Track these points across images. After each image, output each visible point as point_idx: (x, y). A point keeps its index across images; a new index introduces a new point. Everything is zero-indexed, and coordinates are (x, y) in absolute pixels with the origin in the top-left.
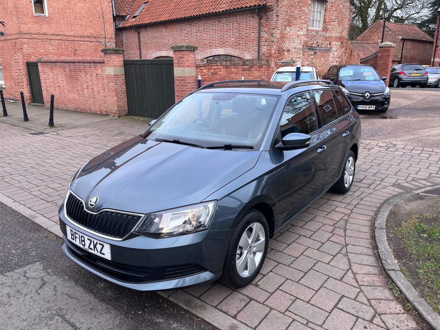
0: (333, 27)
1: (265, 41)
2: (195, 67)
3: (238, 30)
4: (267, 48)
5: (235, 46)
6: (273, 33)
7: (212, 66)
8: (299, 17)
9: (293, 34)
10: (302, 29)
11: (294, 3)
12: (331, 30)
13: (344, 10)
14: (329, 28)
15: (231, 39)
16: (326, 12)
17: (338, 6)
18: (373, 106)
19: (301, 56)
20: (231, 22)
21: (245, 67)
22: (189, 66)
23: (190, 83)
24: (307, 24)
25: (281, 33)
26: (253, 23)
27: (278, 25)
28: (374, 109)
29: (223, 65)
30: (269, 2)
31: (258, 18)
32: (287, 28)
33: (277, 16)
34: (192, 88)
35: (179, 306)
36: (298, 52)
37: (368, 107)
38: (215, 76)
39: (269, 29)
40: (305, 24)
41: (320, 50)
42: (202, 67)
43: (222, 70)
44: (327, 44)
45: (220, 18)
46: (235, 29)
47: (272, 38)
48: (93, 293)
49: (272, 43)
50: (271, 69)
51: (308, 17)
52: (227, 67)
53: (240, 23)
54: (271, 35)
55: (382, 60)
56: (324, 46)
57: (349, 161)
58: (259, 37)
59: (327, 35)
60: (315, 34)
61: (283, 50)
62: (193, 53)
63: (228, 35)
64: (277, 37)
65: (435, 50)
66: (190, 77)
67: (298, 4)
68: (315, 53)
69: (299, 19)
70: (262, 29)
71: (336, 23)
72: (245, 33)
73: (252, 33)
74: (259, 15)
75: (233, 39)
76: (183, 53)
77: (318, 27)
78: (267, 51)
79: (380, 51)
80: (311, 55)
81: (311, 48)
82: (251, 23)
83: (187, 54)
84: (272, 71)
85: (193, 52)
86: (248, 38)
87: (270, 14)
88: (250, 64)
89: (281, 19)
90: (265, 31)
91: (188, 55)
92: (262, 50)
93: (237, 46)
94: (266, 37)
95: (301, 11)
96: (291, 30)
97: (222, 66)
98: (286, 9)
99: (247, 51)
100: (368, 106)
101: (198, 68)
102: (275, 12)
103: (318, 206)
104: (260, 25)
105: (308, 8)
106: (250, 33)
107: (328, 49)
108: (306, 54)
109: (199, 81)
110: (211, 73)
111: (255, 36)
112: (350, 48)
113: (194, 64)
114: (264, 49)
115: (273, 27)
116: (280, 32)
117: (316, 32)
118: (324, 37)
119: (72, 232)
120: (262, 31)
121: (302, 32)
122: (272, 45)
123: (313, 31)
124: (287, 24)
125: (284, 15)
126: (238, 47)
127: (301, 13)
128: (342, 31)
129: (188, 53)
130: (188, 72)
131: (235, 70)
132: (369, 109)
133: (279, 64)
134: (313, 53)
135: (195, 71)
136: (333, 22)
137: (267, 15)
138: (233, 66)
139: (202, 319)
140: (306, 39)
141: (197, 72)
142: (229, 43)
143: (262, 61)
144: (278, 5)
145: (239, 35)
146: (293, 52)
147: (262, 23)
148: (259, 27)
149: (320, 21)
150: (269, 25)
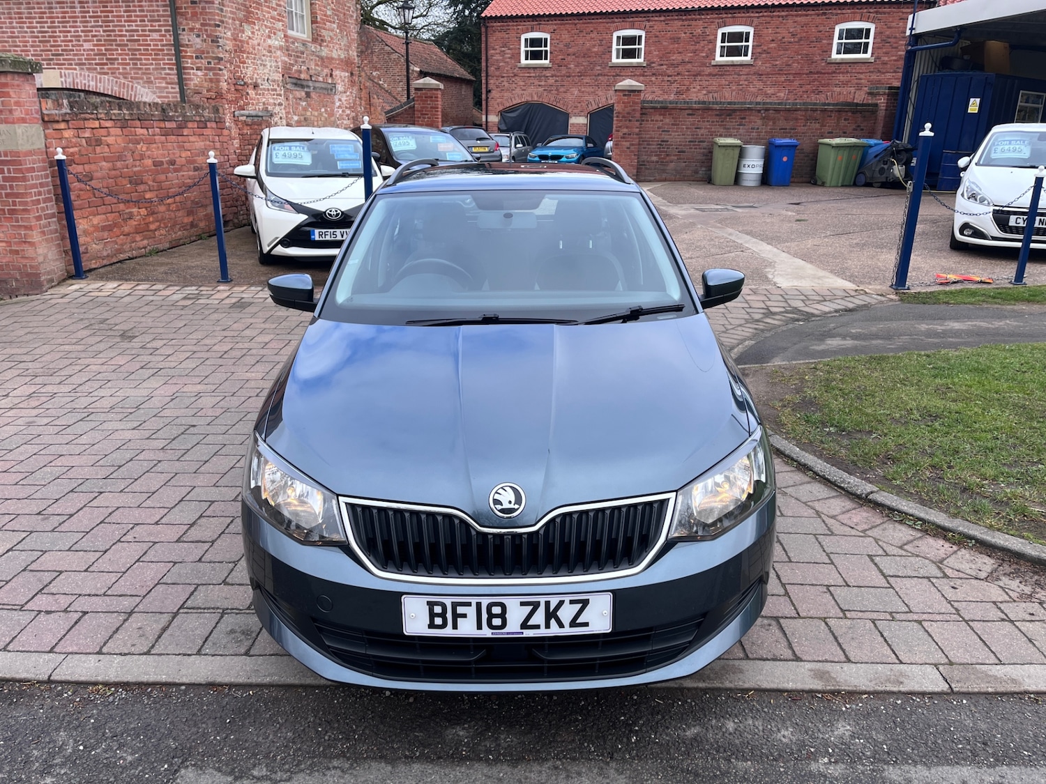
0: (331, 34)
1: (197, 57)
2: (41, 122)
3: (103, 21)
4: (206, 75)
5: (96, 64)
6: (217, 37)
7: (86, 119)
8: (266, 2)
9: (259, 45)
10: (275, 34)
12: (329, 42)
14: (324, 36)
15: (82, 46)
19: (281, 99)
21: (168, 125)
22: (23, 120)
23: (33, 170)
24: (283, 21)
25: (235, 40)
26: (152, 6)
29: (113, 118)
32: (246, 26)
34: (42, 185)
36: (276, 90)
38: (98, 149)
39: (202, 25)
40: (279, 20)
41: (314, 88)
42: (58, 122)
43: (112, 133)
44: (327, 75)
46: (90, 17)
47: (216, 50)
49: (218, 63)
50: (226, 132)
51: (282, 4)
52: (123, 124)
54: (212, 41)
55: (424, 118)
56: (321, 79)
58: (177, 45)
59: (323, 54)
60: (301, 48)
61: (245, 83)
62: (30, 82)
63: (69, 32)
64: (228, 48)
65: (487, 98)
66: (30, 153)
68: (308, 95)
69: (265, 6)
70: (181, 23)
71: (335, 26)
72: (127, 31)
73: (150, 31)
75: (87, 46)
77: (301, 32)
78: (206, 84)
79: (418, 97)
80: (300, 99)
81: (299, 83)
83: (16, 83)
84: (228, 138)
85: (29, 77)
86: (139, 45)
88: (178, 117)
90: (192, 30)
91: (18, 86)
92: (190, 79)
93: (106, 64)
94: (198, 46)
96: (253, 33)
97: (110, 122)
99: (141, 81)
101: (49, 125)
104: (175, 12)
106: (142, 31)
107: (329, 87)
108: (291, 96)
109: (60, 162)
110: (84, 141)
111: (162, 40)
112: (366, 88)
113: (37, 113)
114: (196, 78)
115: (215, 20)
116: (232, 35)
117: (303, 45)
118: (318, 56)
119: (437, 607)
120: (184, 30)
121: (276, 39)
122: (220, 70)
123: (296, 40)
124: (244, 16)
126: (109, 69)
128: (348, 47)
129: (17, 80)
130: (25, 138)
131: (144, 131)
133: (241, 118)
134: (303, 94)
135: (43, 136)
136: (330, 22)
138: (138, 123)
140: (286, 59)
141: (46, 137)
142: (75, 55)
143: (204, 109)
145: (108, 36)
146: (264, 89)
147: (181, 8)
148: (171, 16)
149: (302, 17)
150: (201, 13)
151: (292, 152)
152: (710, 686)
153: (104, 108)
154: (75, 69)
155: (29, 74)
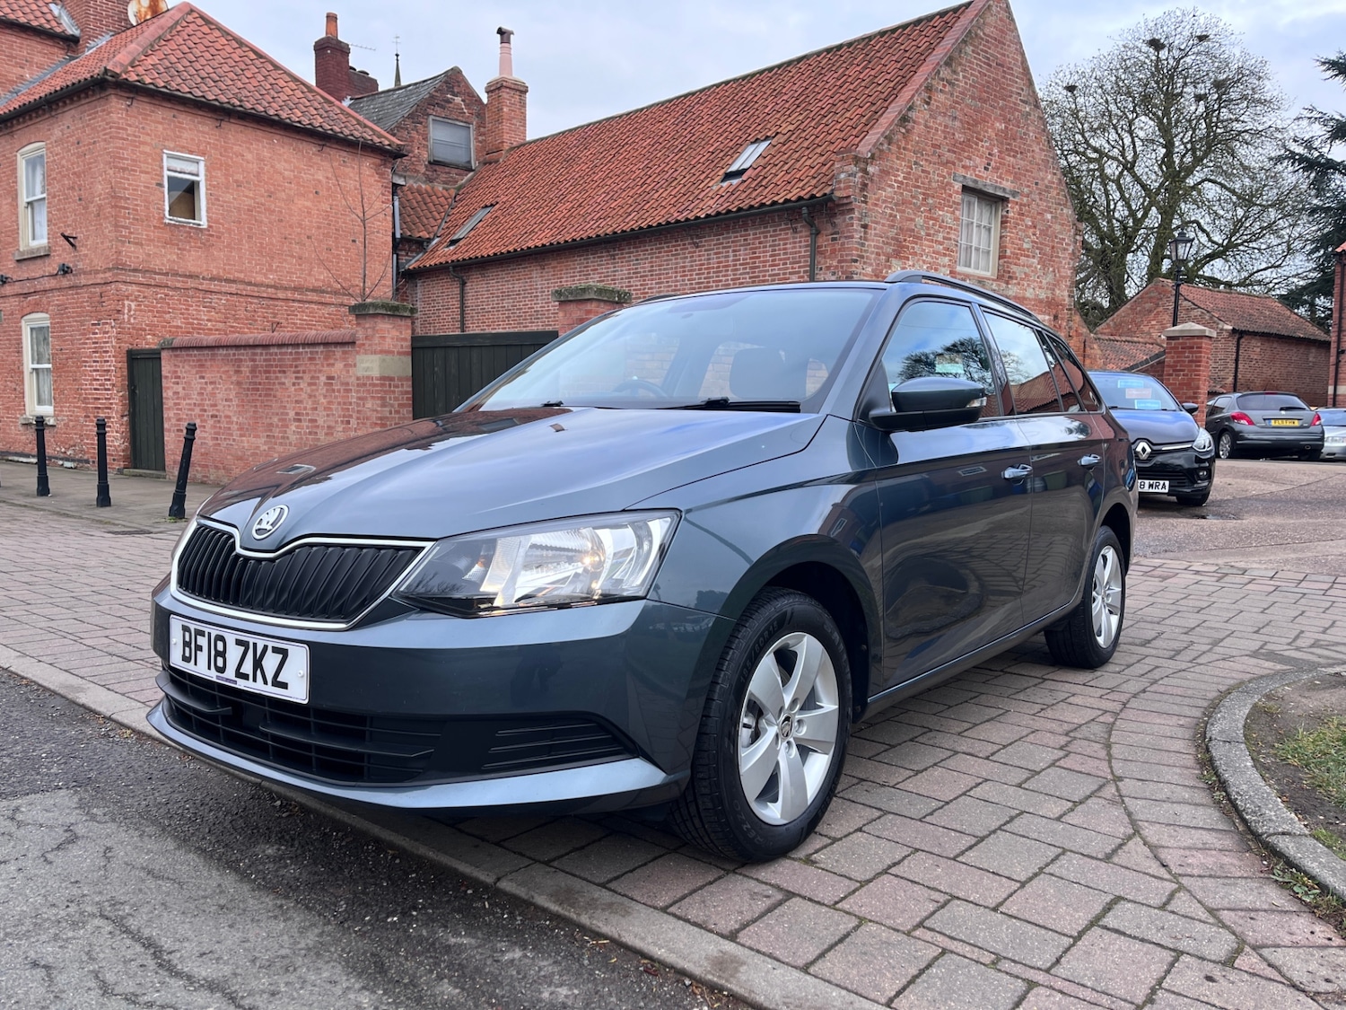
0: (1026, 270)
3: (751, 268)
6: (852, 273)
8: (928, 235)
11: (913, 197)
12: (1022, 279)
13: (1058, 227)
14: (1014, 273)
16: (1006, 228)
17: (1039, 214)
18: (1162, 482)
20: (730, 247)
24: (950, 255)
25: (877, 276)
26: (795, 247)
27: (866, 251)
28: (1167, 491)
30: (840, 189)
31: (808, 233)
32: (894, 261)
33: (865, 226)
35: (533, 904)
37: (1147, 485)
39: (839, 262)
40: (945, 255)
45: (698, 237)
46: (740, 265)
48: (237, 870)
51: (953, 237)
53: (756, 248)
55: (1179, 375)
57: (1105, 558)
65: (1338, 362)
67: (924, 199)
69: (928, 240)
70: (819, 262)
71: (1035, 261)
72: (770, 276)
73: (790, 273)
74: (811, 225)
76: (589, 306)
77: (982, 269)
79: (1171, 348)
82: (788, 246)
83: (601, 310)
85: (617, 306)
87: (844, 221)
89: (876, 235)
90: (828, 268)
95: (932, 218)
98: (889, 211)
100: (1147, 482)
102: (857, 214)
103: (1010, 691)
104: (815, 251)
105: (953, 213)
106: (784, 274)
112: (1079, 335)
115: (852, 255)
116: (873, 271)
117: (980, 282)
119: (187, 634)
120: (821, 269)
123: (968, 276)
124: (894, 250)
125: (883, 225)
127: (933, 225)
128: (1055, 285)
129: (603, 308)
132: (1151, 490)
136: (1028, 256)
137: (834, 225)
139: (613, 940)
144: (865, 197)
147: (821, 247)
148: (811, 256)
149: (988, 252)
150: (840, 250)
155: (617, 303)
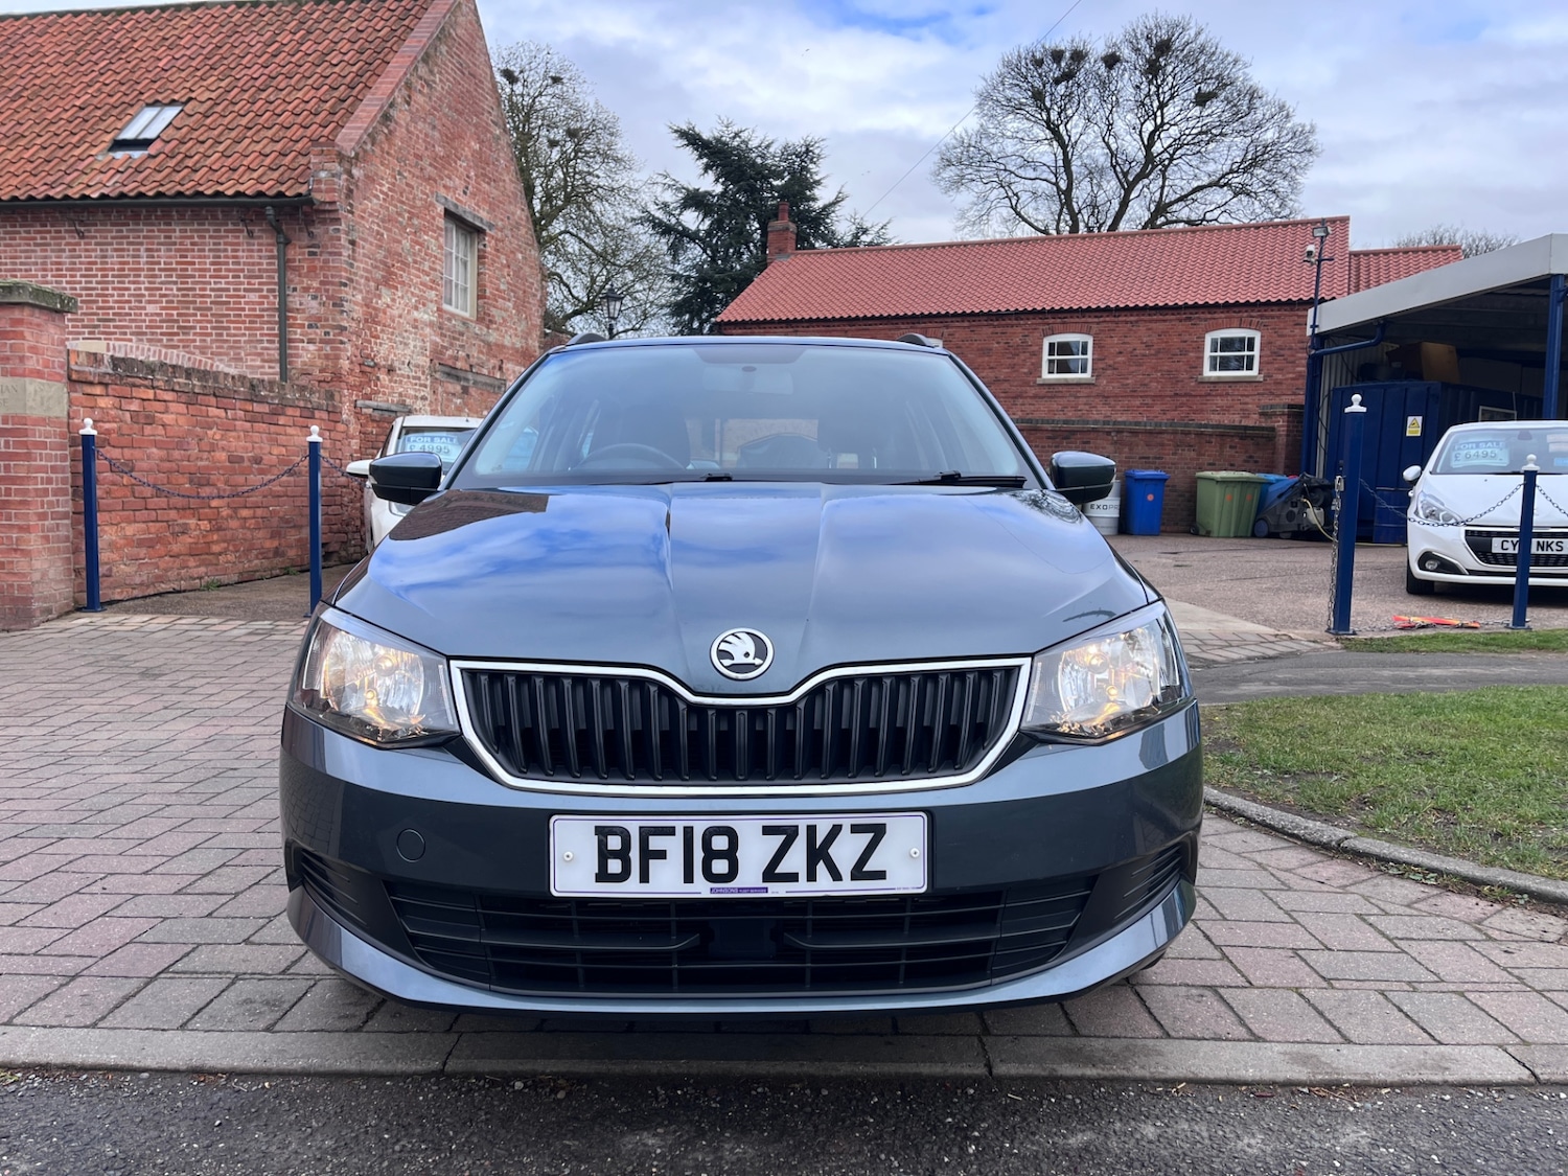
0: (504, 314)
1: (310, 326)
2: (65, 380)
3: (179, 276)
4: (321, 349)
5: (162, 334)
6: (341, 299)
7: (134, 385)
8: (415, 262)
9: (400, 316)
10: (424, 305)
11: (399, 214)
12: (500, 324)
13: (527, 269)
14: (494, 316)
15: (145, 308)
16: (484, 263)
17: (512, 252)
19: (426, 392)
20: (142, 244)
21: (257, 407)
22: (39, 374)
23: (43, 445)
24: (437, 290)
25: (367, 306)
26: (252, 257)
27: (355, 274)
29: (177, 388)
30: (320, 191)
31: (273, 241)
32: (384, 290)
33: (353, 243)
34: (54, 469)
36: (419, 379)
38: (148, 429)
39: (322, 283)
40: (431, 288)
41: (475, 383)
42: (91, 383)
43: (172, 410)
44: (494, 368)
45: (82, 223)
46: (160, 270)
47: (338, 317)
49: (340, 334)
50: (340, 427)
51: (438, 267)
52: (191, 399)
53: (187, 250)
54: (334, 305)
56: (485, 372)
58: (284, 310)
59: (491, 339)
60: (460, 328)
61: (376, 364)
62: (57, 323)
63: (128, 289)
64: (355, 316)
66: (43, 421)
67: (410, 219)
68: (465, 390)
69: (415, 268)
70: (292, 281)
71: (511, 305)
72: (212, 290)
73: (246, 290)
74: (279, 231)
75: (151, 308)
76: (17, 314)
77: (463, 308)
78: (319, 362)
80: (454, 394)
81: (453, 373)
82: (240, 254)
83: (36, 321)
84: (344, 435)
85: (57, 316)
86: (227, 309)
87: (327, 232)
88: (272, 398)
89: (364, 255)
91: (38, 325)
92: (297, 356)
93: (177, 334)
94: (314, 312)
95: (417, 243)
96: (393, 300)
97: (171, 393)
98: (376, 228)
99: (226, 358)
101: (78, 386)
102: (343, 227)
104: (285, 266)
105: (437, 239)
106: (235, 290)
107: (497, 383)
108: (440, 389)
109: (88, 439)
110: (128, 415)
111: (263, 303)
113: (61, 367)
114: (306, 354)
115: (341, 277)
116: (363, 299)
117: (464, 323)
118: (483, 341)
119: (613, 838)
120: (295, 290)
121: (425, 312)
122: (342, 342)
123: (453, 316)
124: (383, 277)
125: (371, 244)
126: (180, 341)
127: (420, 251)
128: (527, 334)
129: (38, 318)
130: (38, 398)
131: (221, 413)
133: (364, 410)
134: (458, 388)
135: (66, 401)
136: (504, 299)
137: (311, 235)
138: (213, 400)
140: (438, 340)
141: (71, 403)
142: (132, 321)
143: (312, 392)
144: (351, 205)
145: (183, 296)
146: (402, 375)
147: (294, 261)
148: (279, 271)
149: (465, 289)
150: (322, 268)
151: (435, 445)
152: (1105, 1073)
153: (165, 373)
154: (131, 340)
155: (57, 311)
